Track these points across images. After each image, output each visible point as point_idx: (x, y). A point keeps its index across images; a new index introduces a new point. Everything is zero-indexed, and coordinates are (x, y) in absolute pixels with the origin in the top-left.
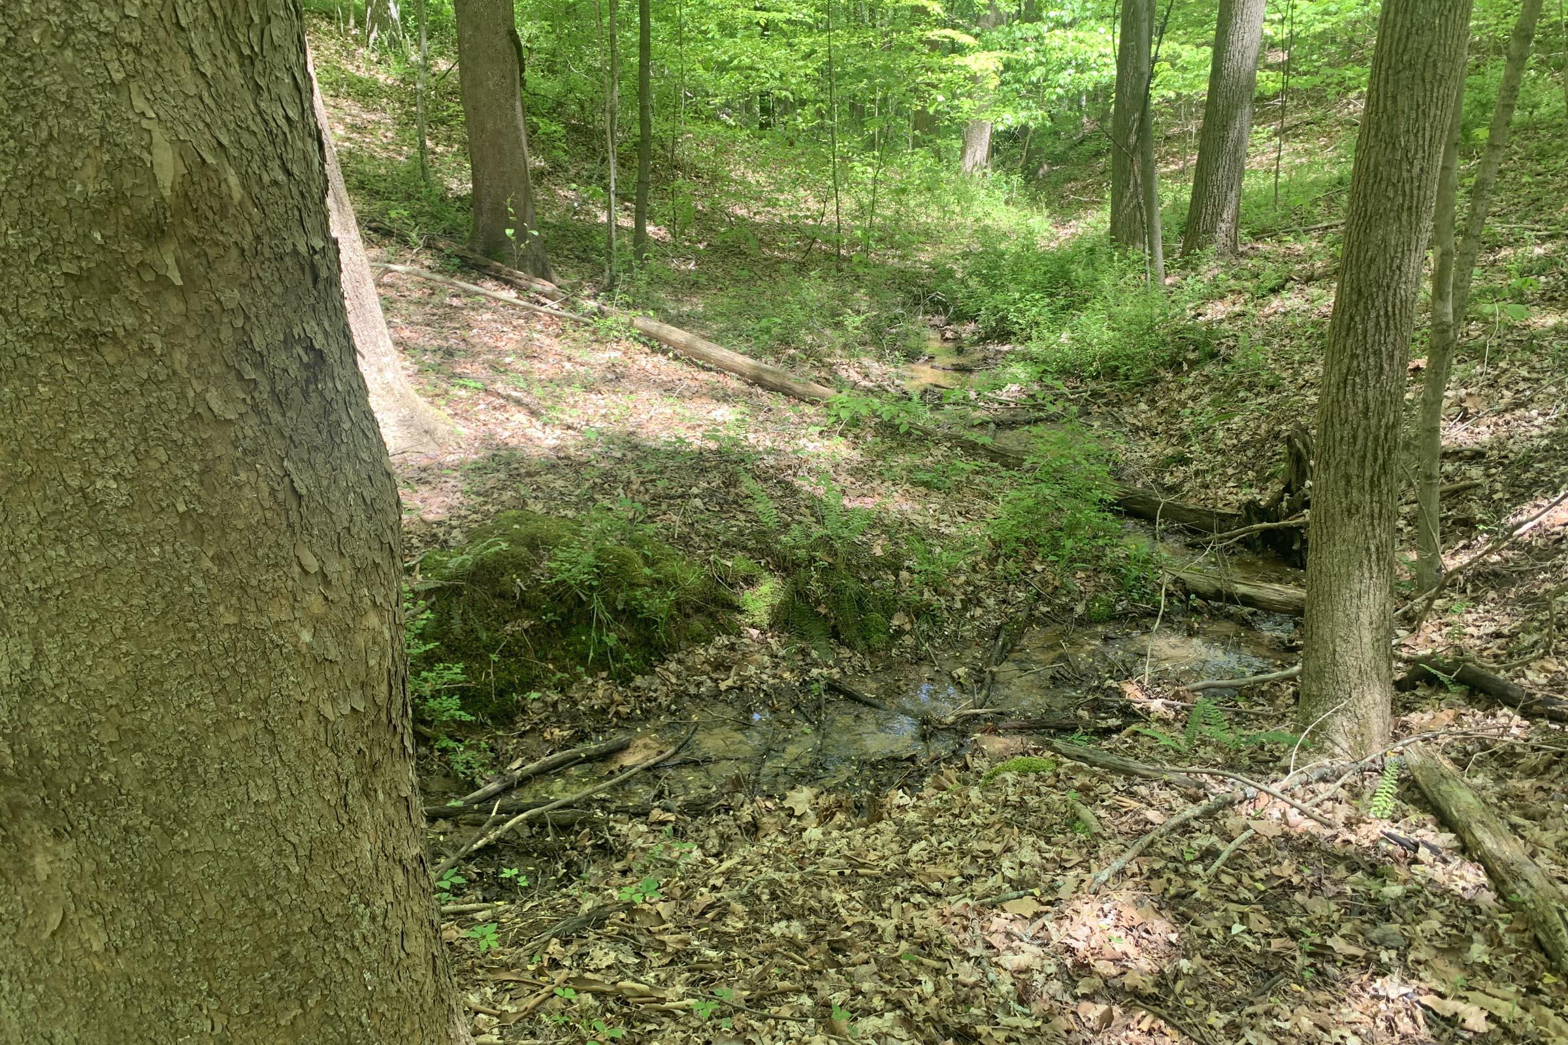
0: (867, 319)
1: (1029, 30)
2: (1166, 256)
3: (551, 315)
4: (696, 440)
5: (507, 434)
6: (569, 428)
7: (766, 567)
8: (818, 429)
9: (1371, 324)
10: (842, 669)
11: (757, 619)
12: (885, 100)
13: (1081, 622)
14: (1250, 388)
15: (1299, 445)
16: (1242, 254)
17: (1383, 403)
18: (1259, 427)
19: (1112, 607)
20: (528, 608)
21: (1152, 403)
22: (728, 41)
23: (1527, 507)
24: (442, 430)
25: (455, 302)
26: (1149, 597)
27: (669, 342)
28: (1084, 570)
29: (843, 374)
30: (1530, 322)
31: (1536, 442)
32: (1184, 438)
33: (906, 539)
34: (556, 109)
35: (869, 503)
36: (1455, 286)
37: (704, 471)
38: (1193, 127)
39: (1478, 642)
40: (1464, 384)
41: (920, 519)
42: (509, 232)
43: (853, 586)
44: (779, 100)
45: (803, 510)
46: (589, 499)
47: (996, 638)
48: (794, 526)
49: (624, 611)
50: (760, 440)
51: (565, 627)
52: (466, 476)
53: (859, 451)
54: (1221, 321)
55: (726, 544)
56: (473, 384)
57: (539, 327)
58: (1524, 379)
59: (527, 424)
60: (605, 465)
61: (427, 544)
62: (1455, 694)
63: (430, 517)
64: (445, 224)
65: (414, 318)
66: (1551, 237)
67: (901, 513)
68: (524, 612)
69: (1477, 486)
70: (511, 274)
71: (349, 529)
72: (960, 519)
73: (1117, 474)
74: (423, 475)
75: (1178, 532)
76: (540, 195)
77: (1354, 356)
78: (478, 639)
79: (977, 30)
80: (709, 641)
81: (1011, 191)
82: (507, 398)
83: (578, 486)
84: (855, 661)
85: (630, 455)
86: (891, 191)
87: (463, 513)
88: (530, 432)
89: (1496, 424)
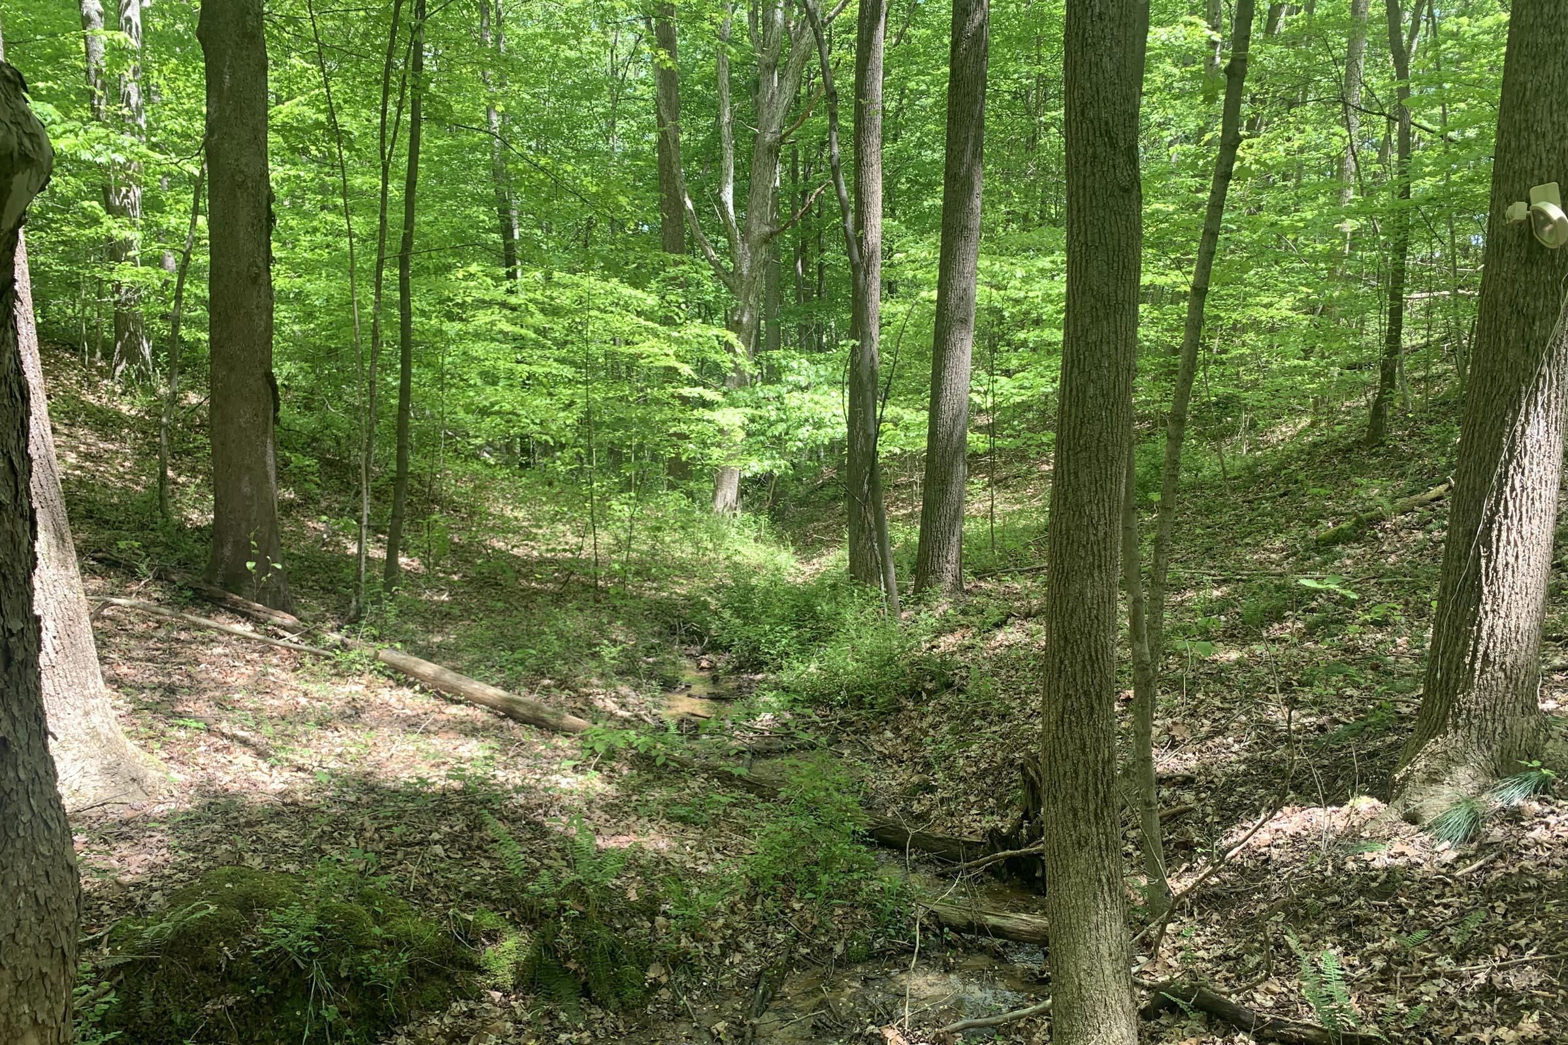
0: (624, 650)
1: (771, 391)
2: (901, 592)
3: (289, 649)
4: (439, 780)
5: (227, 778)
6: (299, 769)
7: (512, 921)
8: (572, 763)
9: (1078, 667)
10: (593, 1032)
11: (500, 980)
12: (641, 446)
13: (840, 963)
14: (984, 717)
15: (1033, 774)
16: (967, 592)
17: (1098, 739)
18: (995, 755)
19: (870, 945)
20: (234, 980)
21: (896, 730)
22: (489, 389)
23: (1235, 829)
24: (153, 775)
25: (183, 636)
26: (905, 933)
27: (416, 675)
28: (842, 906)
29: (599, 704)
30: (1216, 657)
31: (1236, 767)
32: (928, 766)
33: (663, 881)
34: (311, 443)
35: (625, 842)
36: (1150, 628)
37: (447, 813)
38: (918, 477)
39: (1209, 965)
40: (1169, 713)
41: (677, 857)
42: (250, 565)
43: (605, 936)
44: (539, 443)
45: (553, 853)
46: (315, 850)
47: (756, 986)
48: (543, 871)
49: (348, 978)
50: (509, 776)
51: (277, 1001)
52: (175, 828)
53: (614, 786)
54: (953, 654)
55: (468, 895)
56: (194, 725)
57: (275, 661)
58: (1219, 709)
59: (251, 766)
60: (336, 810)
61: (120, 911)
62: (1195, 1021)
63: (127, 879)
64: (180, 555)
65: (134, 654)
66: (1225, 581)
67: (657, 851)
68: (230, 986)
69: (1191, 810)
70: (249, 607)
71: (14, 935)
72: (718, 856)
73: (868, 804)
74: (124, 829)
75: (929, 861)
76: (288, 527)
77: (1067, 696)
78: (171, 1022)
79: (724, 389)
80: (444, 1009)
81: (759, 530)
82: (233, 737)
83: (304, 835)
84: (608, 1023)
85: (365, 799)
86: (647, 529)
87: (166, 872)
88: (256, 776)
89: (1200, 751)
